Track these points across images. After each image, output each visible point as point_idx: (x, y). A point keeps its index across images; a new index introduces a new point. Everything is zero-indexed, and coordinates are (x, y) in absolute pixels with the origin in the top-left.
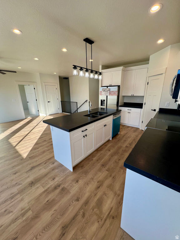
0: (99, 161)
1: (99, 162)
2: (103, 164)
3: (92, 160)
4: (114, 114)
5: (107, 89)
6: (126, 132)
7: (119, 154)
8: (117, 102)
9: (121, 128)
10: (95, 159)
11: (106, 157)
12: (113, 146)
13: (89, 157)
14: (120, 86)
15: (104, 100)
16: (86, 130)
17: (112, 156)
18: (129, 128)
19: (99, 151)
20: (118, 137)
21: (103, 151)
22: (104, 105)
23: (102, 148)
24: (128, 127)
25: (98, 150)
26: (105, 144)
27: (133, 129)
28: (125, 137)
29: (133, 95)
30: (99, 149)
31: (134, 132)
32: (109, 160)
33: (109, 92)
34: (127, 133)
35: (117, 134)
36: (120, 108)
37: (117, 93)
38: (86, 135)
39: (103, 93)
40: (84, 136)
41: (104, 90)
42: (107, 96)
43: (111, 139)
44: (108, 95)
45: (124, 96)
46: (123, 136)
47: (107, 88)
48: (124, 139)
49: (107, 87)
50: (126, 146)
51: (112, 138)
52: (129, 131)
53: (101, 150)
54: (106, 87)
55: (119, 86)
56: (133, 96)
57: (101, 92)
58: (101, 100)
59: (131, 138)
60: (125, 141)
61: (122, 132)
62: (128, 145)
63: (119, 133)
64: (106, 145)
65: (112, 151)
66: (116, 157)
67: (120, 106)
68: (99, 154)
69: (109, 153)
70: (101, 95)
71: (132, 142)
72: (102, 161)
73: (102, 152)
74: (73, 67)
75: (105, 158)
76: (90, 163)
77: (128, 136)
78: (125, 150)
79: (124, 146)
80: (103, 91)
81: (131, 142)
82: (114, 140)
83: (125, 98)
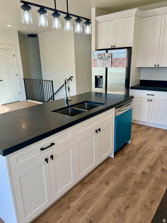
0: (83, 210)
1: (83, 214)
2: (91, 219)
3: (68, 208)
4: (118, 106)
5: (107, 55)
6: (144, 140)
7: (128, 193)
8: (126, 80)
9: (135, 132)
10: (74, 204)
11: (100, 201)
12: (115, 173)
13: (63, 200)
14: (131, 48)
15: (101, 77)
16: (52, 144)
17: (112, 197)
18: (151, 132)
19: (86, 184)
20: (127, 150)
21: (93, 185)
22: (100, 86)
23: (93, 178)
24: (149, 128)
25: (83, 183)
26: (100, 168)
27: (157, 134)
28: (141, 150)
29: (157, 66)
30: (85, 180)
31: (160, 140)
32: (105, 207)
33: (110, 60)
34: (145, 143)
35: (126, 144)
36: (132, 92)
37: (125, 63)
38: (52, 157)
39: (99, 62)
40: (46, 160)
41: (100, 56)
42: (107, 69)
43: (112, 156)
44: (108, 65)
45: (140, 69)
46: (138, 150)
47: (107, 52)
48: (139, 155)
49: (107, 50)
50: (143, 173)
51: (115, 154)
52: (149, 136)
53: (90, 182)
54: (105, 51)
55: (129, 49)
56: (157, 68)
57: (96, 60)
58: (96, 77)
59: (154, 153)
60: (141, 159)
61: (136, 141)
62: (147, 171)
63: (129, 142)
64: (101, 171)
65: (112, 184)
66: (120, 201)
67: (132, 88)
68: (84, 192)
69: (107, 189)
70: (95, 66)
71: (155, 163)
72: (89, 211)
73: (91, 187)
74: (22, 4)
75: (96, 203)
76: (63, 215)
77: (148, 148)
78: (141, 182)
79: (139, 172)
80: (98, 60)
81: (153, 162)
82: (120, 158)
83: (142, 71)
